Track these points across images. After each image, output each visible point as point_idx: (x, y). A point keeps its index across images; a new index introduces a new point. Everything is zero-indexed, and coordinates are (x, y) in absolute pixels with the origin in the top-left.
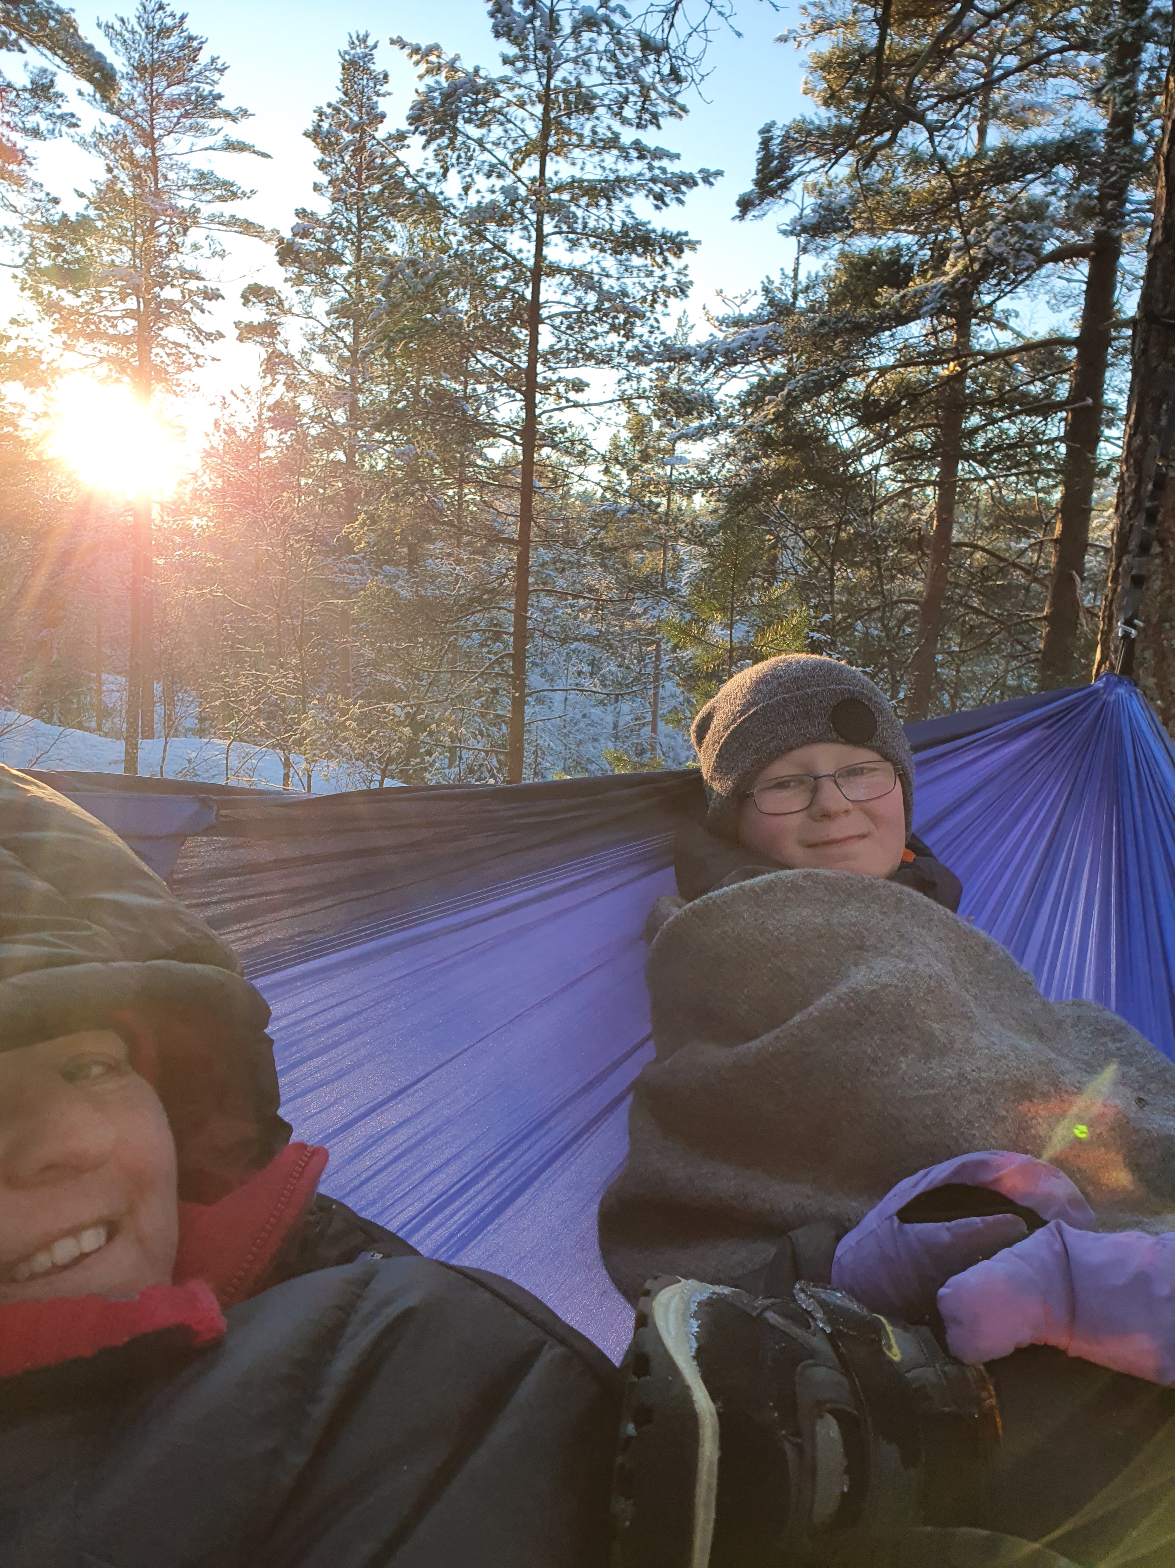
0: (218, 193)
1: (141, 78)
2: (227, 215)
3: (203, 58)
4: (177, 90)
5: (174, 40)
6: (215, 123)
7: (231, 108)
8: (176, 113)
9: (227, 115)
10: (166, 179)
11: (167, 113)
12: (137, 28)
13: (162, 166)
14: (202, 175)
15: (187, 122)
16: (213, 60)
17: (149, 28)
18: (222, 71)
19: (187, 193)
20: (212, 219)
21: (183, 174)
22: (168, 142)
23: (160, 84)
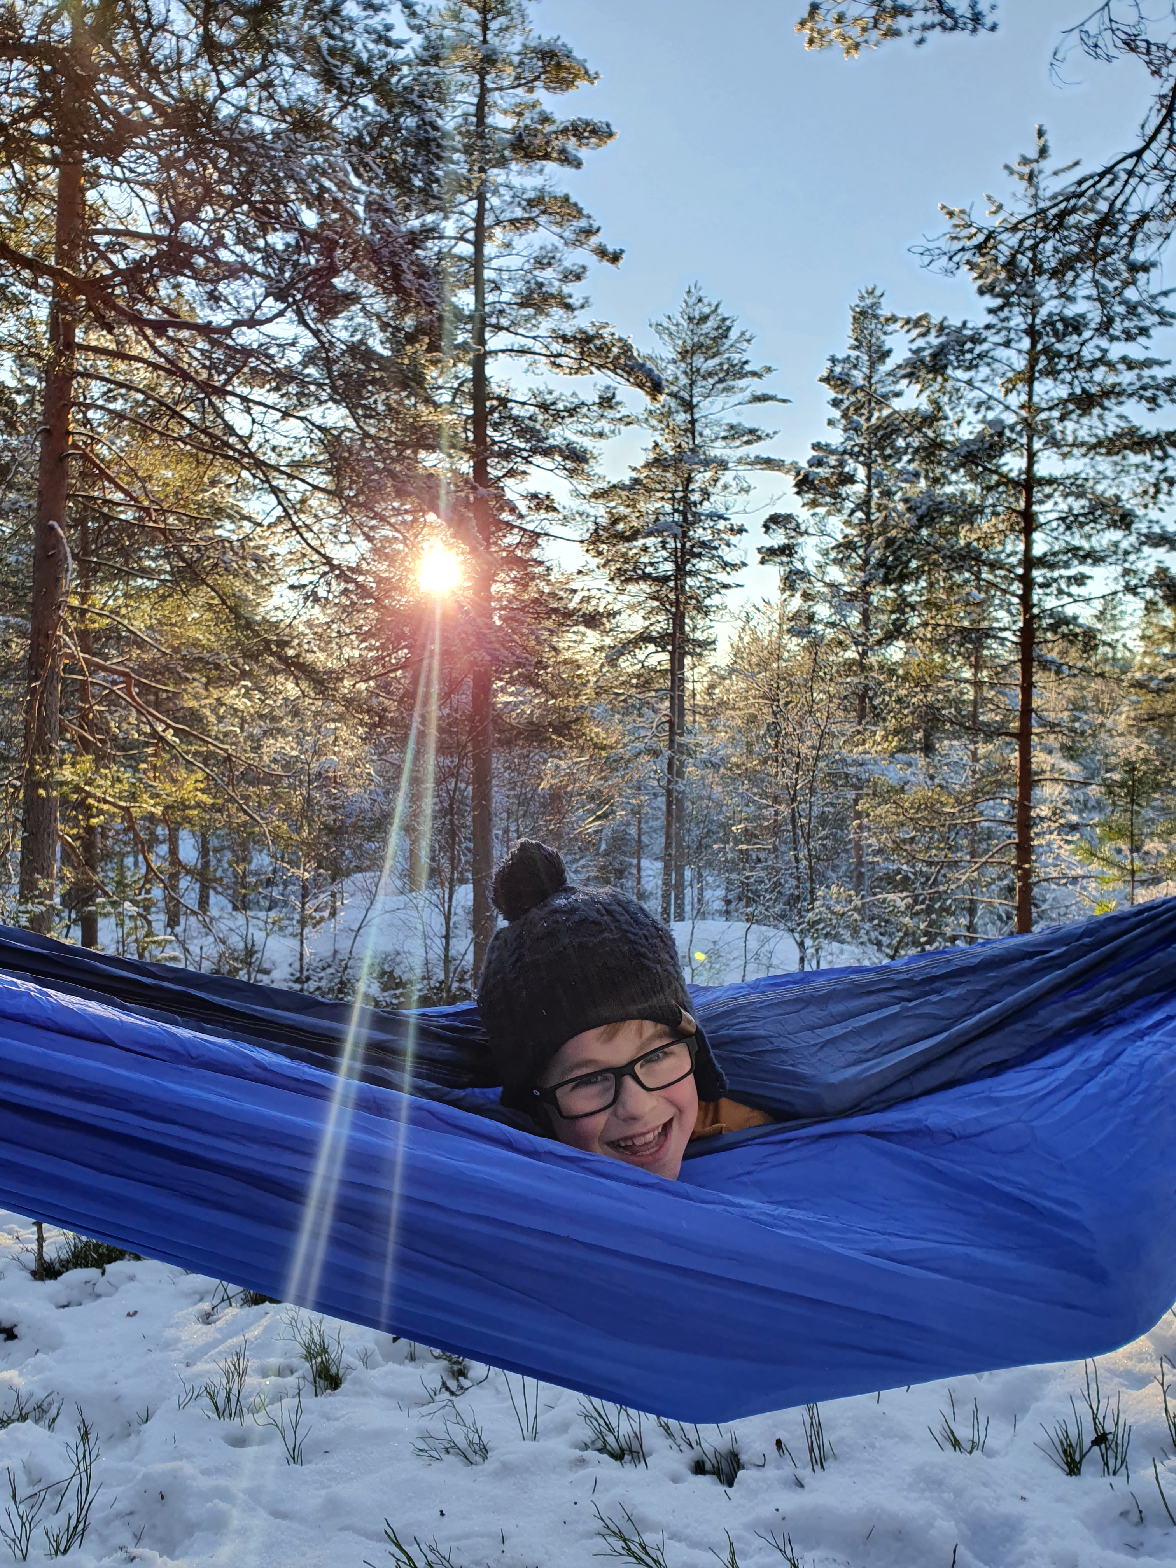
0: (745, 439)
1: (683, 359)
2: (752, 456)
3: (734, 334)
4: (712, 363)
5: (711, 323)
6: (742, 383)
7: (757, 369)
8: (711, 381)
9: (754, 374)
10: (701, 435)
11: (704, 383)
12: (682, 321)
13: (698, 427)
14: (732, 427)
15: (720, 386)
16: (743, 334)
17: (690, 319)
18: (748, 341)
19: (720, 443)
20: (740, 461)
21: (716, 428)
22: (705, 404)
23: (699, 361)
